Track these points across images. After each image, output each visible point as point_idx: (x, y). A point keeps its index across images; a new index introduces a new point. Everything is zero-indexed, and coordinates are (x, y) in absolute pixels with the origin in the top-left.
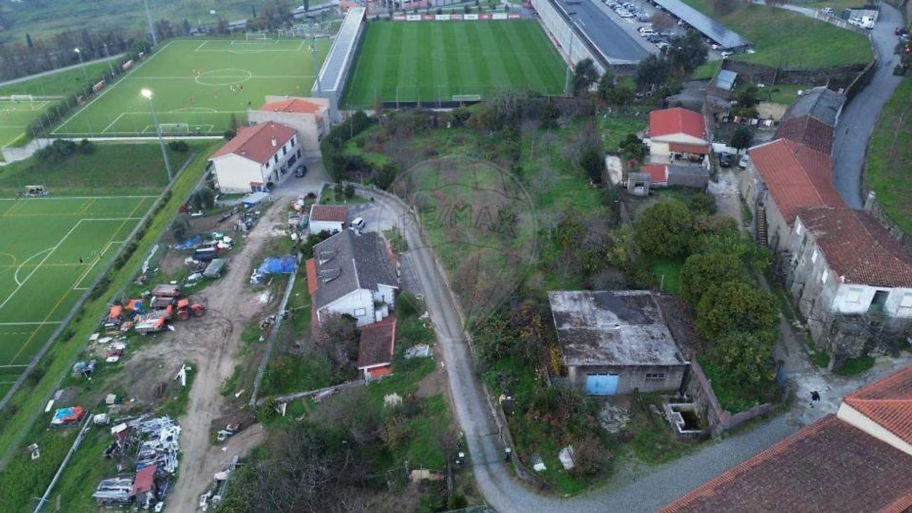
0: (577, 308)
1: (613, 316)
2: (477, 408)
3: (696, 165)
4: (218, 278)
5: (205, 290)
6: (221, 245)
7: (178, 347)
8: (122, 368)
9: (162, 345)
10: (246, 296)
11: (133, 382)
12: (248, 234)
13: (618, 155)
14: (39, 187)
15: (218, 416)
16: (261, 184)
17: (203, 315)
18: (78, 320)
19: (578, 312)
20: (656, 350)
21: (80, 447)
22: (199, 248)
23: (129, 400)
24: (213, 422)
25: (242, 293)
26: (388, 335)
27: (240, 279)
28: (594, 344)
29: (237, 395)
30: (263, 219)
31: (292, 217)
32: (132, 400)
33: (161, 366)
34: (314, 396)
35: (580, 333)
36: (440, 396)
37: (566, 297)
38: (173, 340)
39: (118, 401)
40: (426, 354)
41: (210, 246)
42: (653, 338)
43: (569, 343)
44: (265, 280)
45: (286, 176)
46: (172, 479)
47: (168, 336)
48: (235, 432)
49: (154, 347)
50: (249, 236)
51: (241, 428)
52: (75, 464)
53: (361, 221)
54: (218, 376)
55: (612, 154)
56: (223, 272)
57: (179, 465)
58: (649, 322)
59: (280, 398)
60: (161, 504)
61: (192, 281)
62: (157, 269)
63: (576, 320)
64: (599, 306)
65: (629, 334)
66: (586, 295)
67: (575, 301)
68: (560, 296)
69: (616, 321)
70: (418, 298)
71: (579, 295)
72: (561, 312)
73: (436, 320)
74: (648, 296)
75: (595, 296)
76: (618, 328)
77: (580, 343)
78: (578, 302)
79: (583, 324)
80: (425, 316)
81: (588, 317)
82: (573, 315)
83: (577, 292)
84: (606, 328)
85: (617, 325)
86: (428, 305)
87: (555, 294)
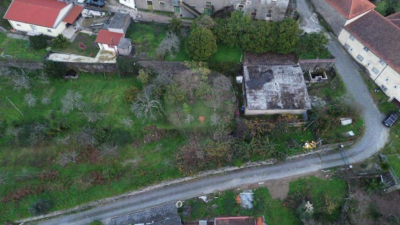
0: (264, 98)
1: (268, 84)
2: (300, 164)
3: (81, 20)
13: (51, 52)
19: (267, 98)
20: (292, 73)
28: (293, 95)
35: (284, 99)
36: (290, 183)
37: (253, 101)
40: (251, 194)
42: (283, 72)
55: (48, 56)
58: (271, 71)
63: (274, 100)
64: (260, 88)
65: (281, 80)
66: (250, 92)
67: (257, 98)
68: (252, 104)
69: (272, 83)
70: (181, 205)
71: (250, 95)
72: (267, 105)
73: (210, 190)
74: (248, 67)
75: (251, 88)
76: (277, 83)
77: (293, 100)
78: (257, 97)
79: (277, 97)
80: (204, 198)
81: (270, 94)
82: (269, 100)
83: (248, 96)
84: (279, 88)
85: (276, 84)
86: (190, 197)
87: (251, 106)
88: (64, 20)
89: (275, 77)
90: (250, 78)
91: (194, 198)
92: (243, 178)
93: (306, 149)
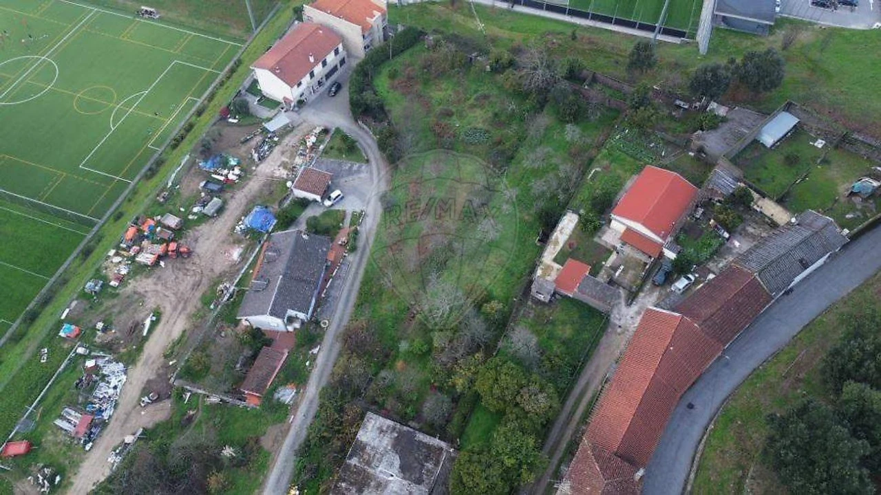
0: (376, 443)
1: (397, 463)
4: (212, 217)
5: (200, 227)
6: (231, 177)
7: (159, 288)
8: (118, 294)
9: (150, 281)
10: (226, 246)
11: (120, 312)
12: (257, 166)
13: (581, 216)
14: (152, 10)
15: (152, 377)
16: (292, 101)
17: (188, 257)
18: (130, 200)
19: (373, 448)
21: (65, 370)
22: (216, 173)
23: (111, 330)
24: (149, 382)
25: (223, 242)
26: (275, 364)
27: (229, 224)
28: (361, 489)
29: (171, 363)
30: (277, 150)
31: (301, 154)
32: (113, 331)
33: (141, 304)
34: (208, 397)
35: (360, 472)
36: (270, 454)
37: (378, 424)
38: (159, 278)
39: (105, 330)
40: (287, 402)
41: (222, 175)
43: (344, 481)
44: (246, 232)
45: (322, 89)
46: (104, 424)
47: (157, 271)
48: (153, 402)
49: (144, 280)
50: (259, 169)
51: (159, 399)
52: (58, 383)
53: (339, 195)
54: (170, 333)
56: (220, 211)
57: (113, 413)
58: (419, 481)
59: (188, 387)
60: (91, 444)
61: (195, 214)
62: (178, 186)
63: (366, 457)
64: (394, 446)
65: (395, 489)
66: (394, 429)
67: (380, 433)
68: (373, 422)
69: (395, 470)
70: (323, 325)
71: (388, 427)
72: (361, 442)
73: (320, 360)
74: (441, 449)
75: (400, 433)
76: (391, 478)
77: (351, 484)
78: (382, 435)
79: (368, 463)
80: (315, 351)
81: (378, 456)
82: (368, 449)
83: (389, 422)
84: (381, 475)
85: (392, 476)
86: (326, 337)
87: (371, 418)
88: (629, 230)
89: (405, 482)
90: (420, 442)
91: (322, 340)
92: (311, 402)
93: (291, 488)
